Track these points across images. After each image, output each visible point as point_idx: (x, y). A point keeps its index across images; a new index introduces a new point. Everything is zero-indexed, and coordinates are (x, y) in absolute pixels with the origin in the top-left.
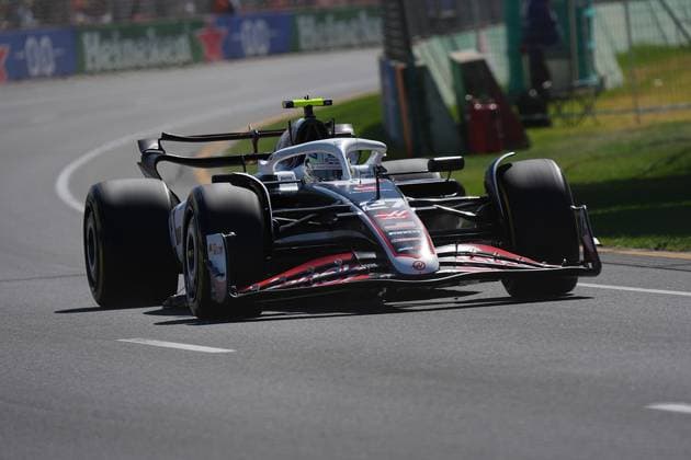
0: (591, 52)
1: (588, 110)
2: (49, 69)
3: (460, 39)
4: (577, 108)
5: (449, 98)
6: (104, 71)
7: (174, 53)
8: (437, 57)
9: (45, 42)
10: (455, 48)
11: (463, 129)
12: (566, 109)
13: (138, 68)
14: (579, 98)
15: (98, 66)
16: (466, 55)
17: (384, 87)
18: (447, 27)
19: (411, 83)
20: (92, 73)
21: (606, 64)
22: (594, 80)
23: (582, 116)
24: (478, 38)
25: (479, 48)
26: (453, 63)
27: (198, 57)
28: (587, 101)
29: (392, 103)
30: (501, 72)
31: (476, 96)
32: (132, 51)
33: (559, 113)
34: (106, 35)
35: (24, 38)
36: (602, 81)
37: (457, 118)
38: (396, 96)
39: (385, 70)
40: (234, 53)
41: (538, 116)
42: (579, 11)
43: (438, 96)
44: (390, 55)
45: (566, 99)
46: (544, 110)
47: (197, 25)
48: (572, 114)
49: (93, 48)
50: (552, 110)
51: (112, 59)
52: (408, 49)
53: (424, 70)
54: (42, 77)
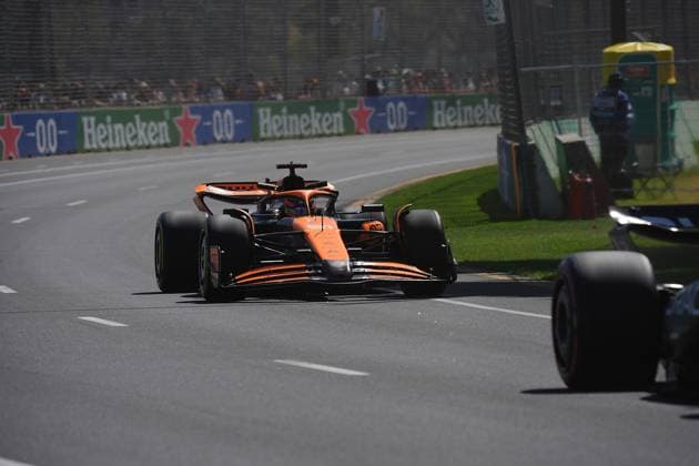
0: (673, 140)
1: (669, 187)
2: (230, 136)
3: (564, 123)
4: (660, 184)
5: (554, 171)
6: (274, 139)
8: (544, 138)
9: (228, 112)
10: (560, 133)
11: (564, 196)
12: (650, 185)
13: (301, 137)
14: (662, 178)
15: (269, 134)
16: (567, 138)
17: (500, 160)
18: (555, 114)
19: (523, 157)
20: (263, 140)
21: (683, 149)
22: (674, 162)
23: (664, 191)
24: (580, 124)
25: (581, 135)
26: (557, 140)
27: (350, 130)
28: (668, 179)
29: (507, 173)
30: (595, 150)
31: (576, 171)
32: (297, 123)
33: (644, 187)
35: (212, 109)
36: (681, 164)
37: (559, 188)
38: (510, 168)
39: (502, 146)
40: (379, 128)
41: (626, 190)
42: (664, 105)
43: (545, 169)
44: (506, 134)
45: (649, 178)
46: (630, 185)
47: (351, 104)
48: (654, 189)
49: (266, 120)
50: (637, 184)
51: (280, 128)
52: (523, 132)
53: (534, 147)
54: (224, 141)
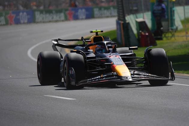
0: (174, 20)
1: (173, 36)
2: (26, 21)
3: (138, 15)
4: (170, 35)
5: (135, 32)
6: (41, 22)
7: (60, 18)
8: (132, 20)
9: (25, 13)
10: (137, 18)
11: (139, 40)
12: (167, 35)
13: (50, 22)
14: (171, 32)
15: (39, 21)
16: (140, 20)
17: (117, 28)
18: (135, 12)
19: (125, 27)
20: (38, 23)
21: (178, 23)
22: (175, 27)
23: (171, 37)
24: (143, 15)
25: (144, 18)
26: (136, 22)
27: (66, 19)
28: (173, 33)
29: (119, 32)
30: (149, 24)
31: (142, 31)
32: (49, 17)
33: (165, 36)
34: (41, 12)
35: (19, 12)
36: (177, 28)
37: (137, 37)
38: (120, 31)
39: (118, 23)
40: (76, 18)
42: (171, 8)
43: (132, 31)
44: (119, 19)
45: (166, 33)
47: (66, 10)
48: (168, 37)
49: (38, 16)
51: (43, 19)
52: (124, 17)
53: (129, 24)
54: (24, 23)
